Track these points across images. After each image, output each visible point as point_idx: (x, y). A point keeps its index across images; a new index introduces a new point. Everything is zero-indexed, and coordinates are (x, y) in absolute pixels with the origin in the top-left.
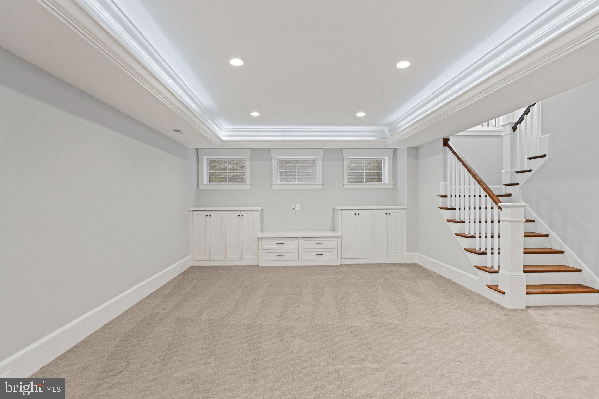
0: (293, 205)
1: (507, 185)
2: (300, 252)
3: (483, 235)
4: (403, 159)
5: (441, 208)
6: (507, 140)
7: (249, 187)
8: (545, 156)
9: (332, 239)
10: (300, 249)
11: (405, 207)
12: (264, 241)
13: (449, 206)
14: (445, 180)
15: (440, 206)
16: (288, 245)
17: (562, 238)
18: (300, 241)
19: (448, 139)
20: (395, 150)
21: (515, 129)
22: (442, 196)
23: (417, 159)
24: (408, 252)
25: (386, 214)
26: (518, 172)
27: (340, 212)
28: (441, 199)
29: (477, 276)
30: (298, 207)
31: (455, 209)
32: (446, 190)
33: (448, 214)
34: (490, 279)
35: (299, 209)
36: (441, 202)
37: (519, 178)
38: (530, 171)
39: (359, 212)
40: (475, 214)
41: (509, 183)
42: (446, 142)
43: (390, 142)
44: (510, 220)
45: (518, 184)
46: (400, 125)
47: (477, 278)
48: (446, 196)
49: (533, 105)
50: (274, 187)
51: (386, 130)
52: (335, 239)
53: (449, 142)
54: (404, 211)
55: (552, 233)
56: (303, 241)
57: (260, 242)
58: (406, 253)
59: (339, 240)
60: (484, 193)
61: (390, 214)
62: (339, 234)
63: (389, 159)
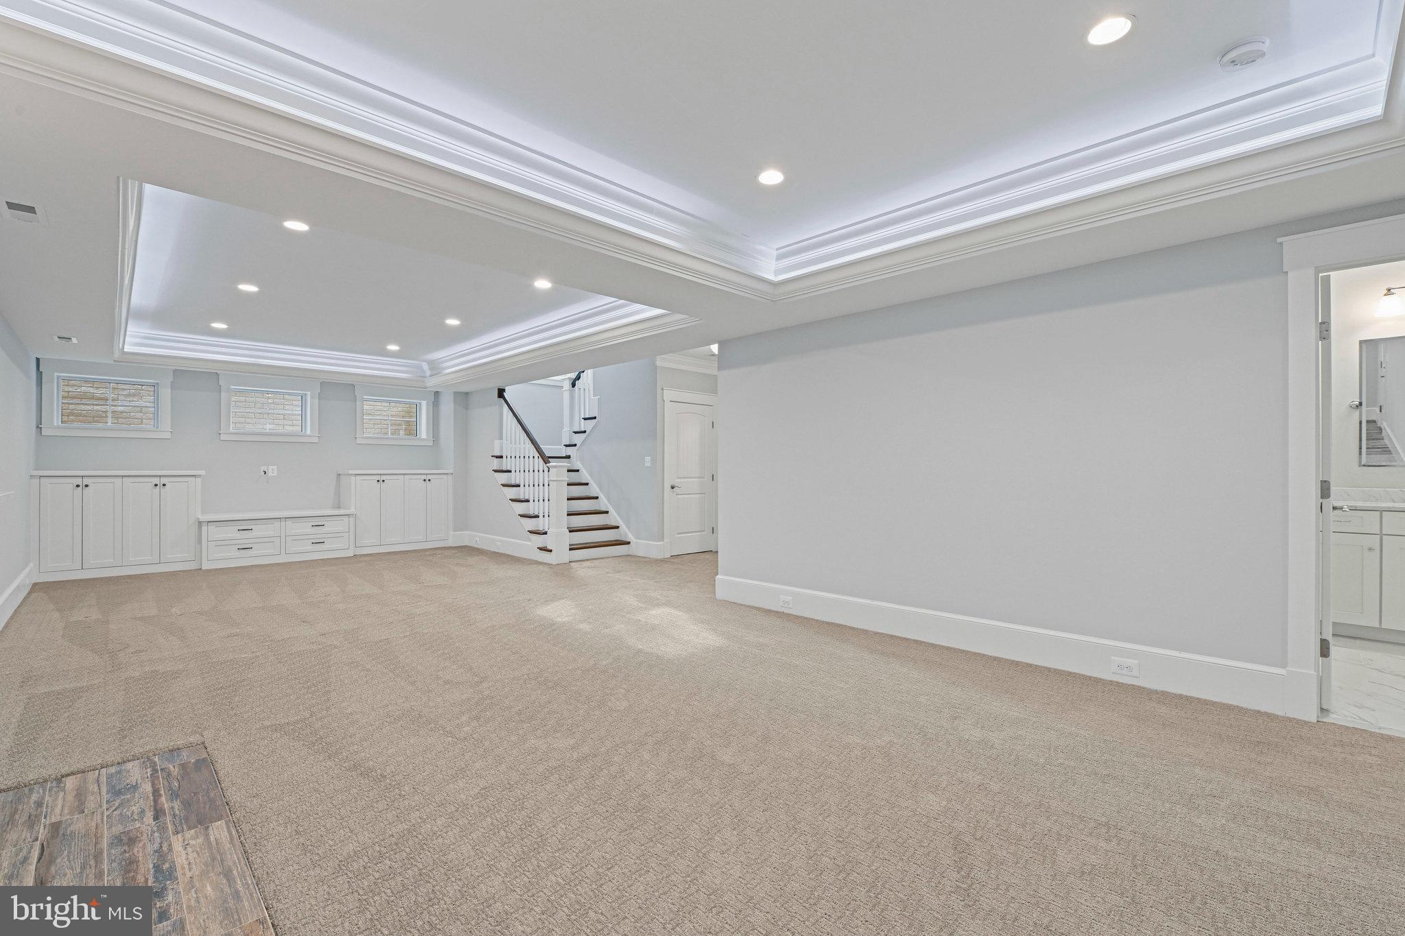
0: (264, 468)
1: (566, 446)
2: (283, 544)
3: (536, 500)
4: (448, 407)
5: (496, 471)
6: (566, 395)
7: (168, 435)
8: (595, 418)
9: (341, 518)
10: (283, 536)
11: (451, 471)
12: (212, 528)
13: (504, 469)
14: (501, 438)
15: (495, 469)
16: (259, 530)
17: (609, 500)
18: (283, 523)
19: (504, 390)
20: (437, 393)
21: (574, 385)
22: (497, 457)
23: (466, 407)
24: (454, 531)
25: (425, 480)
26: (576, 433)
27: (353, 478)
28: (496, 460)
29: (530, 540)
30: (273, 471)
31: (510, 471)
32: (501, 449)
33: (503, 478)
34: (539, 541)
35: (275, 474)
36: (496, 464)
37: (578, 439)
38: (585, 432)
39: (383, 478)
40: (529, 478)
41: (568, 443)
42: (501, 393)
43: (432, 383)
44: (555, 479)
45: (575, 445)
46: (445, 365)
47: (530, 543)
48: (501, 457)
49: (583, 372)
50: (223, 438)
51: (425, 366)
52: (346, 519)
53: (505, 394)
54: (450, 477)
55: (602, 496)
56: (289, 523)
57: (204, 528)
58: (453, 533)
59: (352, 520)
60: (537, 455)
61: (429, 480)
62: (352, 511)
63: (428, 405)
